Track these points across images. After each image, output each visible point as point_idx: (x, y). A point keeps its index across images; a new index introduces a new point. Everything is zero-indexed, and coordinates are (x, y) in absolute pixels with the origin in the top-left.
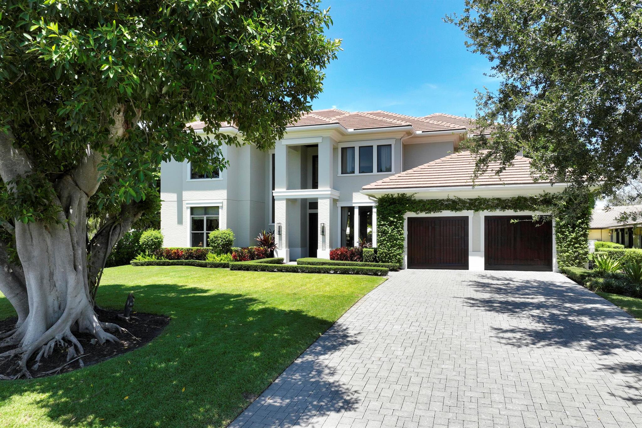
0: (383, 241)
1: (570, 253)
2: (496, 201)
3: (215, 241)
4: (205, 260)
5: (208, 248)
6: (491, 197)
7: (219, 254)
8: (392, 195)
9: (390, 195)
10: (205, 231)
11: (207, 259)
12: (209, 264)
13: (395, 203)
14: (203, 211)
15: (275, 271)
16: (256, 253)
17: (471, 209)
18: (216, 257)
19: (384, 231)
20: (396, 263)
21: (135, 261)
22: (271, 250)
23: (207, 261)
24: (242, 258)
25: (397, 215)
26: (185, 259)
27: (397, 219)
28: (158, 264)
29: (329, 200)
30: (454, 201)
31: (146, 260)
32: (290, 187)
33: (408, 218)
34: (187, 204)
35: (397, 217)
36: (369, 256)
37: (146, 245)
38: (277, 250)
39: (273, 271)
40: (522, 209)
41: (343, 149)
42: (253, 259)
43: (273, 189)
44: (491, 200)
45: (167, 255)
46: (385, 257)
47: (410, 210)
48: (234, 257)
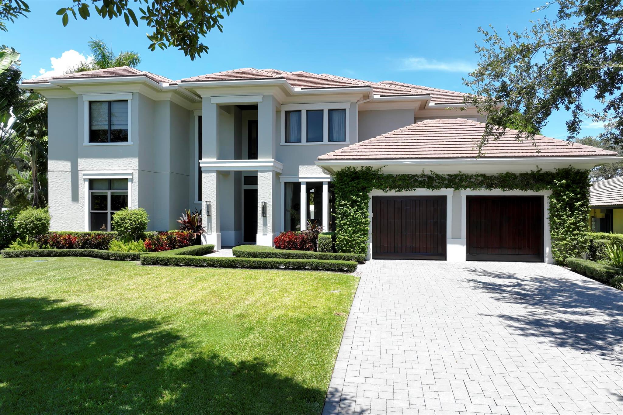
0: (344, 225)
1: (567, 241)
2: (480, 178)
3: (122, 223)
4: (107, 249)
5: (113, 232)
6: (474, 173)
7: (126, 240)
8: (354, 168)
9: (352, 167)
10: (109, 211)
11: (111, 247)
12: (112, 255)
13: (358, 178)
14: (106, 184)
15: (205, 266)
16: (178, 239)
17: (450, 187)
18: (122, 246)
19: (345, 213)
20: (360, 253)
21: (7, 250)
22: (197, 235)
23: (110, 251)
24: (159, 247)
25: (361, 194)
26: (80, 248)
27: (361, 198)
28: (41, 255)
29: (271, 173)
30: (429, 177)
31: (24, 249)
32: (221, 157)
33: (374, 197)
34: (84, 175)
35: (361, 195)
36: (326, 244)
37: (23, 229)
38: (206, 235)
39: (202, 266)
40: (511, 188)
41: (287, 113)
42: (174, 248)
43: (200, 158)
44: (475, 176)
45: (54, 243)
46: (346, 245)
47: (377, 187)
48: (148, 245)
